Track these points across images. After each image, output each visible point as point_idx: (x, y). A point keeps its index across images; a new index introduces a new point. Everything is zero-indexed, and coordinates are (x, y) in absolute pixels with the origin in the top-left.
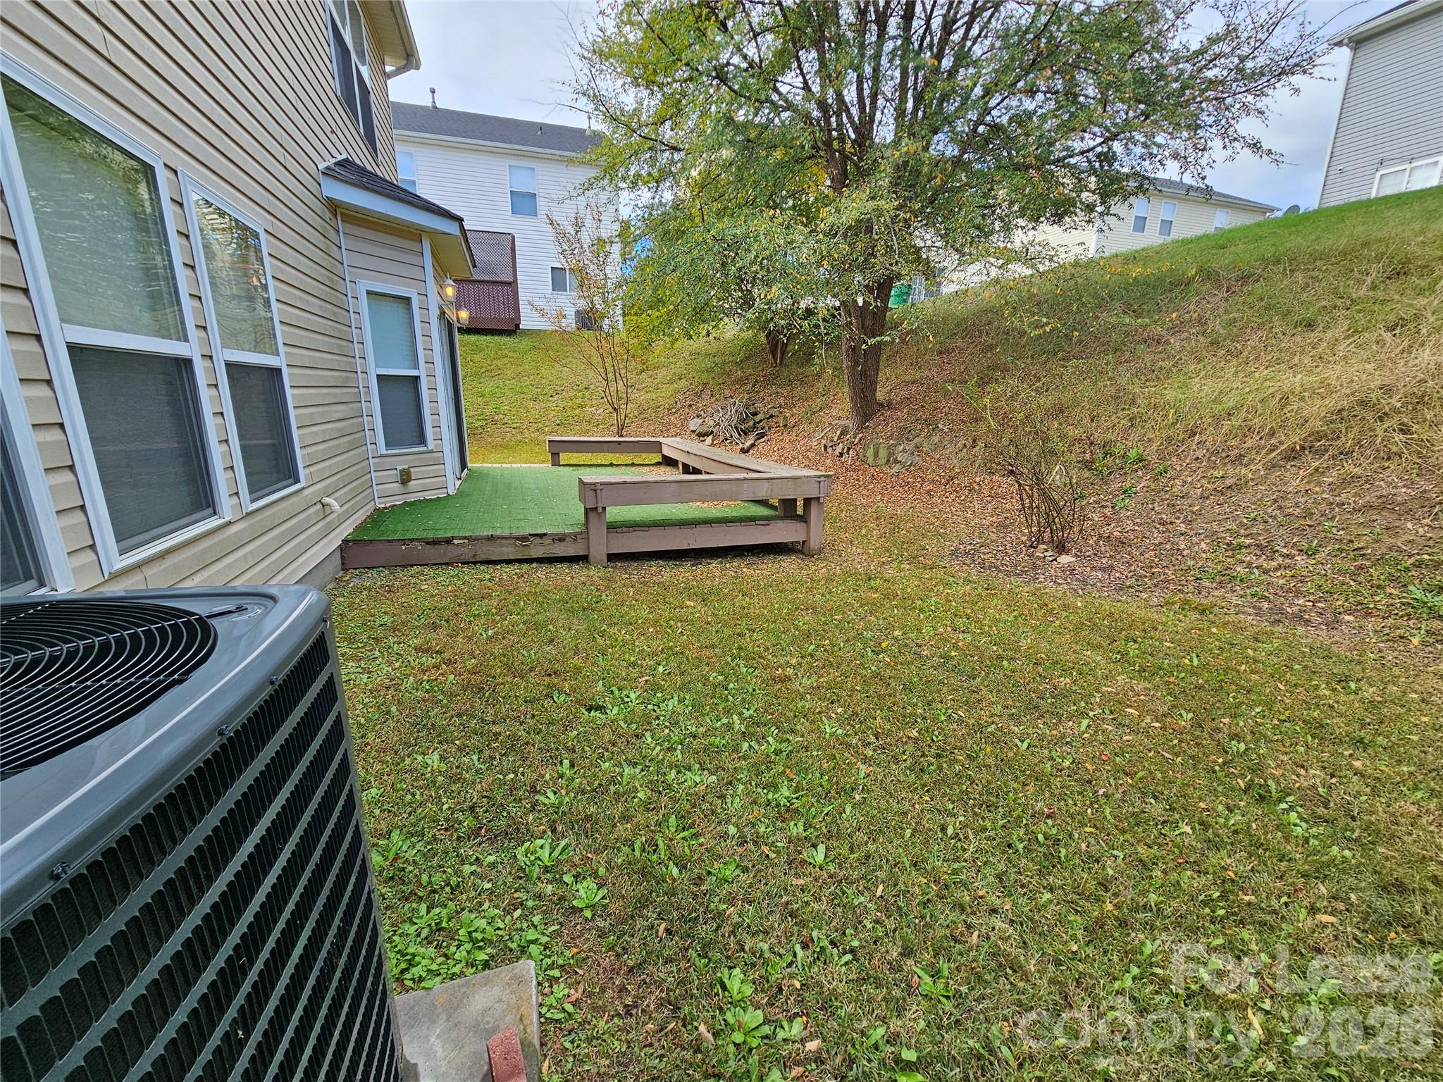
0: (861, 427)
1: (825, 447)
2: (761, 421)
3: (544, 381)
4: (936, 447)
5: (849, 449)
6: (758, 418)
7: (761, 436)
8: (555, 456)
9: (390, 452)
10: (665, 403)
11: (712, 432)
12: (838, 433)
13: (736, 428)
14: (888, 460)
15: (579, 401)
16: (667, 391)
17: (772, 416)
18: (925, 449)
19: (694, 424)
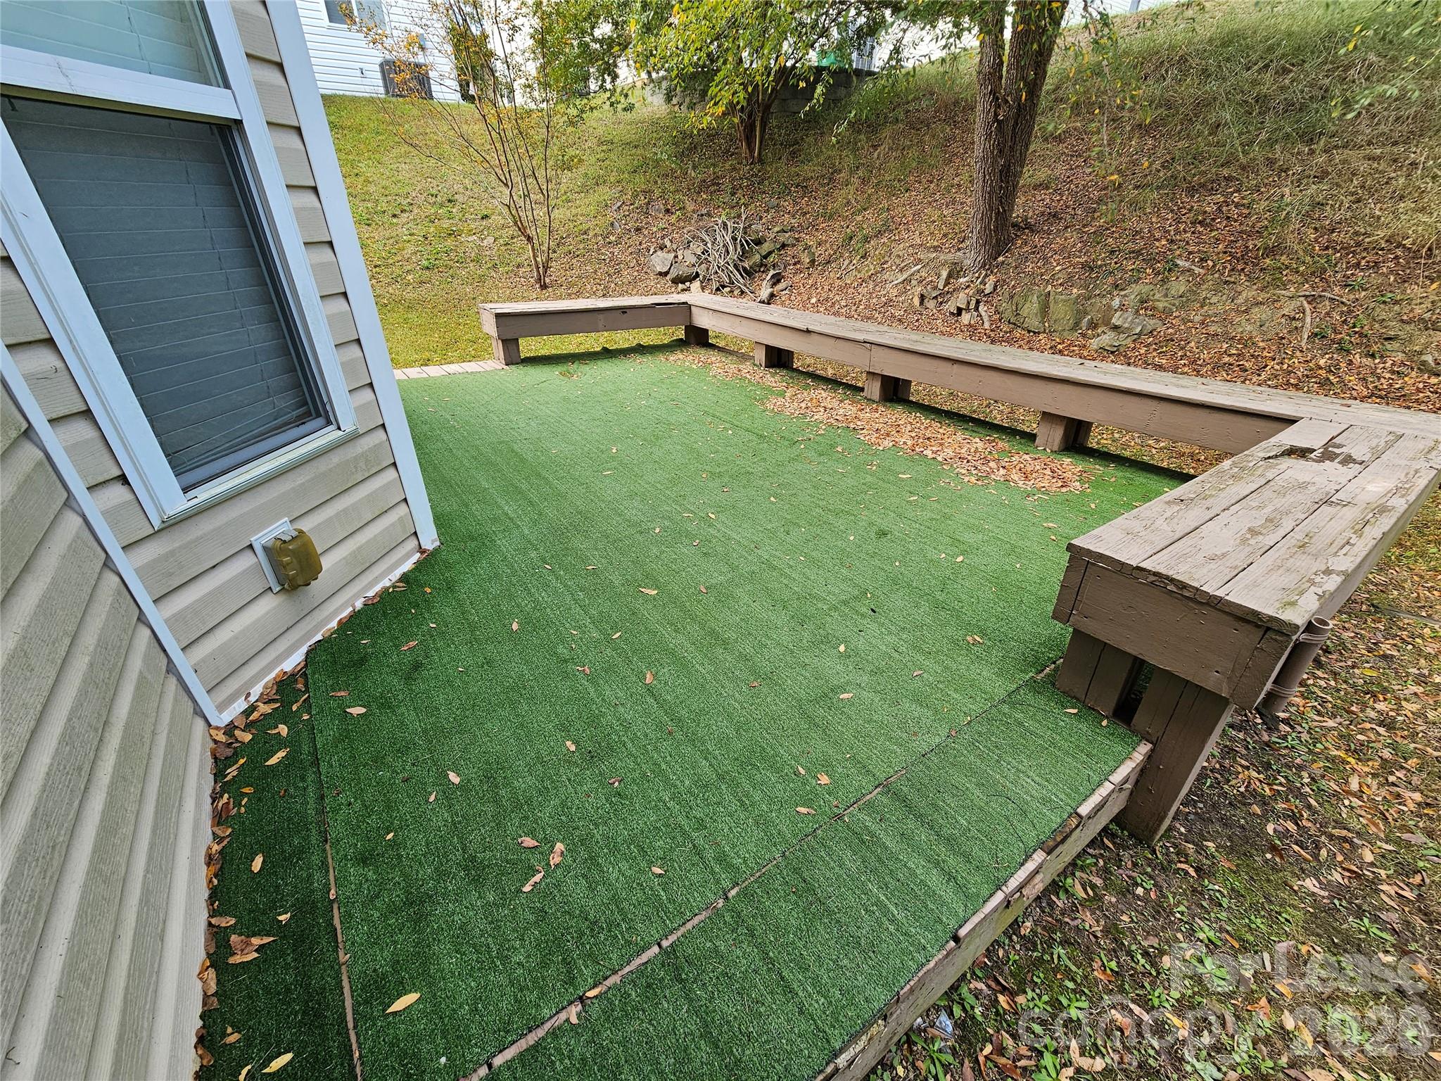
0: (989, 264)
1: (922, 297)
2: (770, 253)
3: (372, 188)
4: (1185, 301)
5: (978, 302)
6: (766, 247)
7: (777, 279)
8: (510, 344)
9: (204, 494)
10: (596, 226)
11: (697, 275)
12: (944, 274)
13: (736, 266)
14: (1077, 325)
15: (446, 224)
16: (586, 205)
17: (784, 246)
18: (1160, 305)
19: (660, 261)
